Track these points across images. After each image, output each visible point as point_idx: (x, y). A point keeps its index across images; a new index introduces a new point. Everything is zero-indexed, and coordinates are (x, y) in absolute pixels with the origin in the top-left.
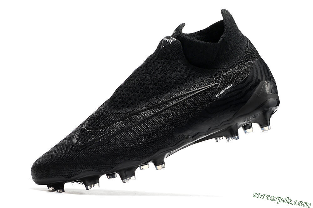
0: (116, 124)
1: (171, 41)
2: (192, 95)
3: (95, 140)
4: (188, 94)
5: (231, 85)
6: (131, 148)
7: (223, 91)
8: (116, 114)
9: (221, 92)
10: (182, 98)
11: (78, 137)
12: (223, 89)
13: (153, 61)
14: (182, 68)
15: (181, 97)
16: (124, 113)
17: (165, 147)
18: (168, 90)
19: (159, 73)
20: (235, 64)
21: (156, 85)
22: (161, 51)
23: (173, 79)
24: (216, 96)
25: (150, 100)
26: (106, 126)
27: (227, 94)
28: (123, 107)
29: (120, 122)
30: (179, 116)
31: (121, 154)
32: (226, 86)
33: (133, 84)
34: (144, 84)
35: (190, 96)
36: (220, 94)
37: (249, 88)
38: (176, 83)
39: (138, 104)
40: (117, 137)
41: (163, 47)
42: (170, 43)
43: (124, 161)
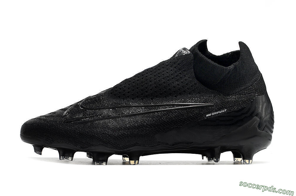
0: (106, 110)
1: (185, 53)
2: (185, 107)
3: (82, 118)
4: (181, 105)
5: (225, 110)
6: (109, 135)
7: (215, 113)
8: (111, 101)
9: (213, 114)
10: (175, 107)
11: (70, 110)
12: (216, 111)
13: (164, 66)
14: (185, 80)
15: (173, 105)
16: (118, 103)
17: (142, 145)
18: (165, 96)
19: (163, 78)
20: (237, 93)
21: (156, 88)
22: (174, 59)
23: (174, 87)
24: (207, 116)
25: (145, 99)
26: (97, 109)
27: (219, 117)
28: (119, 97)
29: (111, 110)
30: (165, 122)
31: (98, 138)
32: (219, 110)
33: (138, 80)
34: (146, 84)
35: (182, 107)
36: (211, 114)
37: (242, 118)
38: (175, 92)
39: (133, 99)
40: (102, 122)
41: (177, 56)
42: (184, 55)
43: (99, 145)
